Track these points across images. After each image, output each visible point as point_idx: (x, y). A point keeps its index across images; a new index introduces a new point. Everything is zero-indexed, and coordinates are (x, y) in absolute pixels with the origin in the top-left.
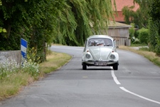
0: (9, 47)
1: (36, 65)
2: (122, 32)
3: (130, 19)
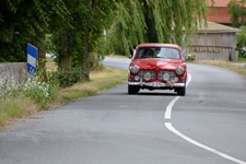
0: (12, 57)
2: (225, 40)
3: (240, 19)
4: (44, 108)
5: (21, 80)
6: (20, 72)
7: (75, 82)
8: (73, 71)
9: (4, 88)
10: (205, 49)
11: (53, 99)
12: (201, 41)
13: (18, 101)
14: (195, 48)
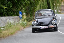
0: (15, 15)
1: (25, 22)
4: (25, 28)
5: (18, 21)
6: (18, 18)
7: (31, 20)
8: (30, 18)
9: (14, 23)
10: (63, 10)
11: (27, 25)
12: (62, 8)
13: (18, 26)
14: (61, 10)
